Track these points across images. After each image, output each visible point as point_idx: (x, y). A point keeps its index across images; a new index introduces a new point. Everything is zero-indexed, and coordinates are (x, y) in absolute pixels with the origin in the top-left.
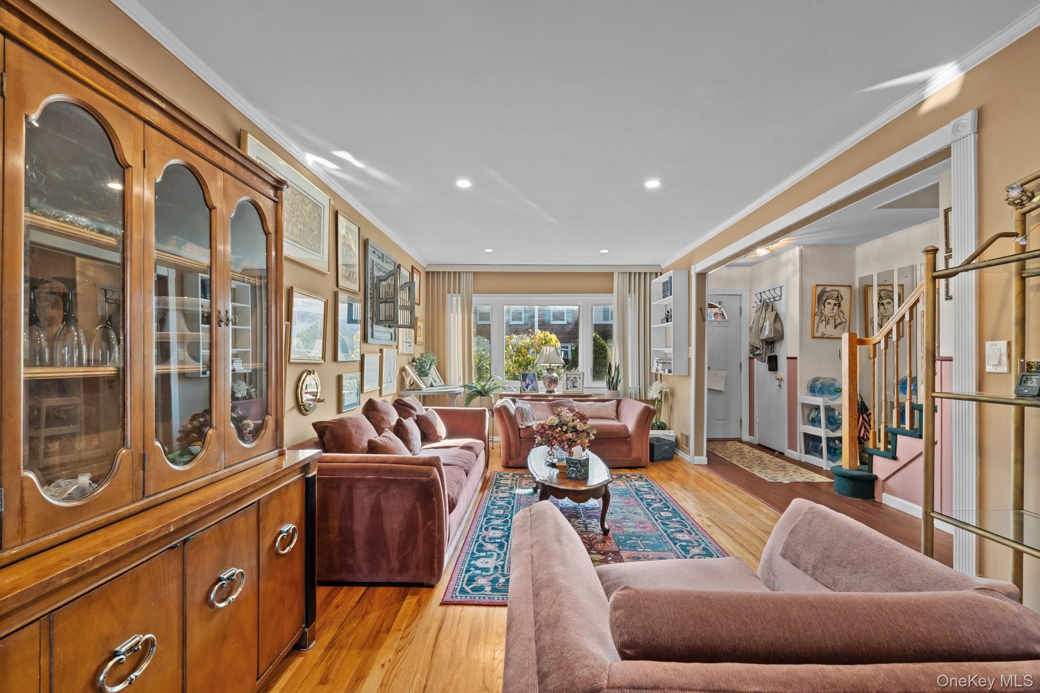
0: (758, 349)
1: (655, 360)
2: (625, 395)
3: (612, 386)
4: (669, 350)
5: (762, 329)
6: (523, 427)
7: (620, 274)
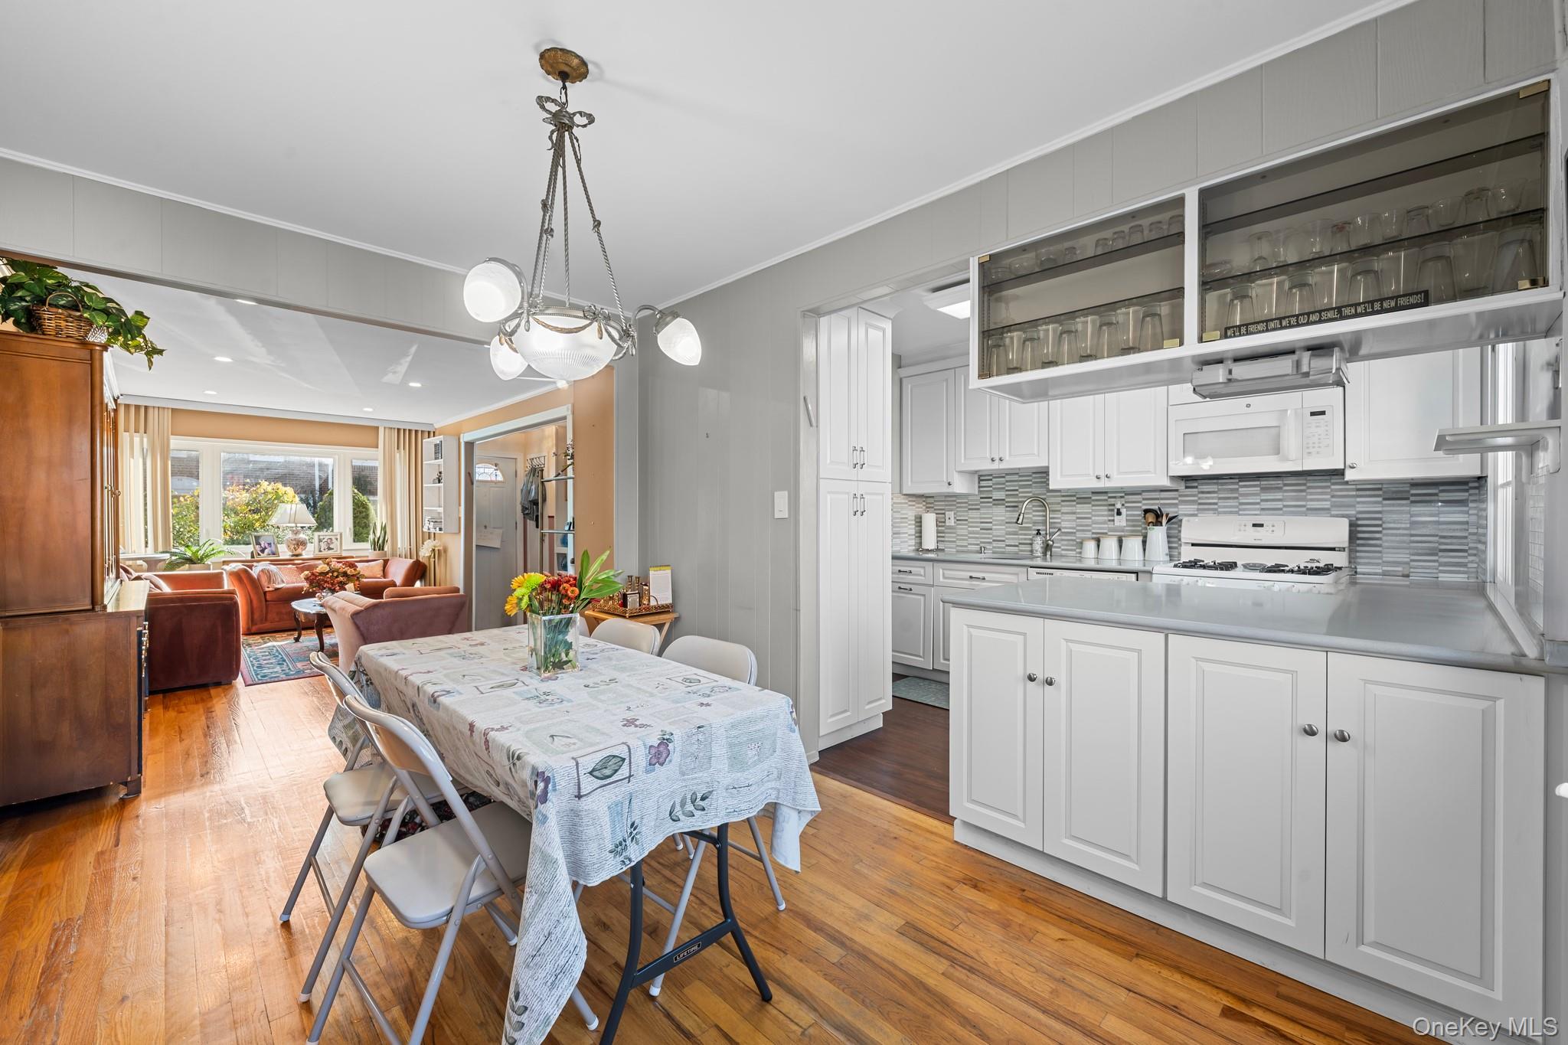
0: (527, 509)
1: (426, 519)
2: (394, 555)
3: (379, 546)
4: (441, 510)
5: (529, 492)
6: (270, 589)
7: (387, 430)
